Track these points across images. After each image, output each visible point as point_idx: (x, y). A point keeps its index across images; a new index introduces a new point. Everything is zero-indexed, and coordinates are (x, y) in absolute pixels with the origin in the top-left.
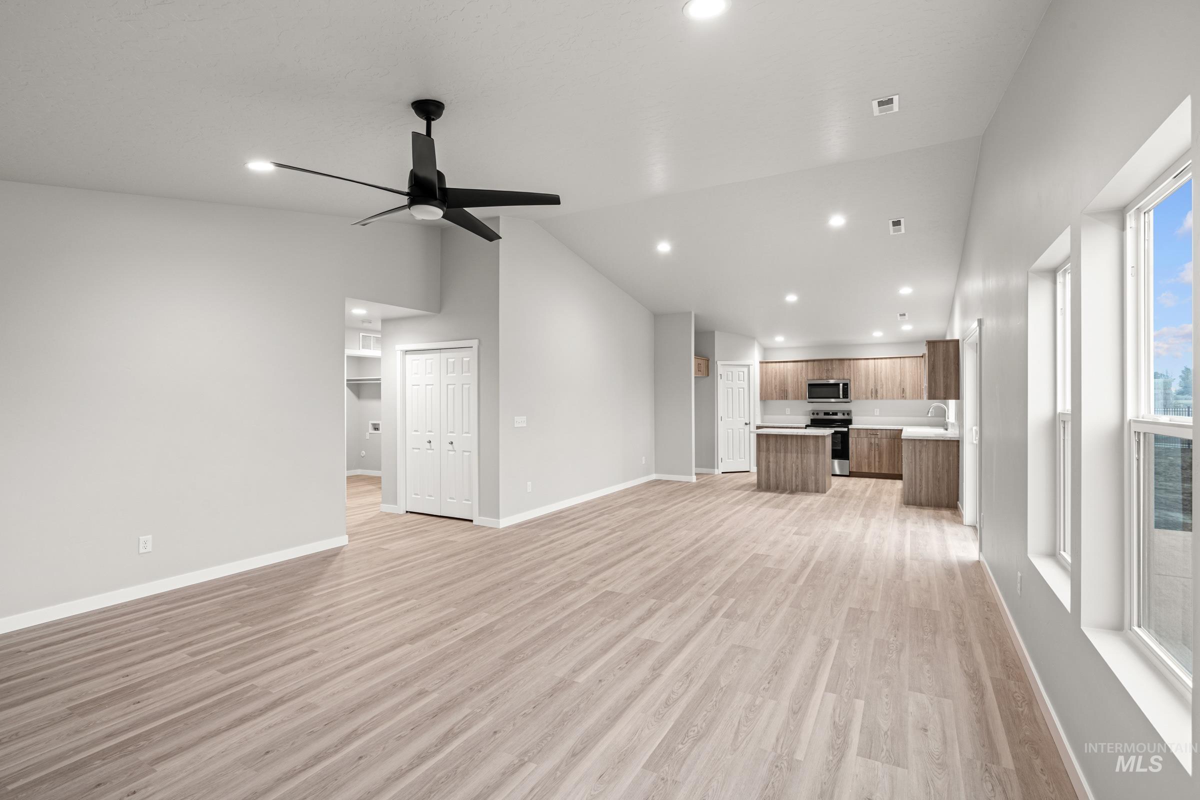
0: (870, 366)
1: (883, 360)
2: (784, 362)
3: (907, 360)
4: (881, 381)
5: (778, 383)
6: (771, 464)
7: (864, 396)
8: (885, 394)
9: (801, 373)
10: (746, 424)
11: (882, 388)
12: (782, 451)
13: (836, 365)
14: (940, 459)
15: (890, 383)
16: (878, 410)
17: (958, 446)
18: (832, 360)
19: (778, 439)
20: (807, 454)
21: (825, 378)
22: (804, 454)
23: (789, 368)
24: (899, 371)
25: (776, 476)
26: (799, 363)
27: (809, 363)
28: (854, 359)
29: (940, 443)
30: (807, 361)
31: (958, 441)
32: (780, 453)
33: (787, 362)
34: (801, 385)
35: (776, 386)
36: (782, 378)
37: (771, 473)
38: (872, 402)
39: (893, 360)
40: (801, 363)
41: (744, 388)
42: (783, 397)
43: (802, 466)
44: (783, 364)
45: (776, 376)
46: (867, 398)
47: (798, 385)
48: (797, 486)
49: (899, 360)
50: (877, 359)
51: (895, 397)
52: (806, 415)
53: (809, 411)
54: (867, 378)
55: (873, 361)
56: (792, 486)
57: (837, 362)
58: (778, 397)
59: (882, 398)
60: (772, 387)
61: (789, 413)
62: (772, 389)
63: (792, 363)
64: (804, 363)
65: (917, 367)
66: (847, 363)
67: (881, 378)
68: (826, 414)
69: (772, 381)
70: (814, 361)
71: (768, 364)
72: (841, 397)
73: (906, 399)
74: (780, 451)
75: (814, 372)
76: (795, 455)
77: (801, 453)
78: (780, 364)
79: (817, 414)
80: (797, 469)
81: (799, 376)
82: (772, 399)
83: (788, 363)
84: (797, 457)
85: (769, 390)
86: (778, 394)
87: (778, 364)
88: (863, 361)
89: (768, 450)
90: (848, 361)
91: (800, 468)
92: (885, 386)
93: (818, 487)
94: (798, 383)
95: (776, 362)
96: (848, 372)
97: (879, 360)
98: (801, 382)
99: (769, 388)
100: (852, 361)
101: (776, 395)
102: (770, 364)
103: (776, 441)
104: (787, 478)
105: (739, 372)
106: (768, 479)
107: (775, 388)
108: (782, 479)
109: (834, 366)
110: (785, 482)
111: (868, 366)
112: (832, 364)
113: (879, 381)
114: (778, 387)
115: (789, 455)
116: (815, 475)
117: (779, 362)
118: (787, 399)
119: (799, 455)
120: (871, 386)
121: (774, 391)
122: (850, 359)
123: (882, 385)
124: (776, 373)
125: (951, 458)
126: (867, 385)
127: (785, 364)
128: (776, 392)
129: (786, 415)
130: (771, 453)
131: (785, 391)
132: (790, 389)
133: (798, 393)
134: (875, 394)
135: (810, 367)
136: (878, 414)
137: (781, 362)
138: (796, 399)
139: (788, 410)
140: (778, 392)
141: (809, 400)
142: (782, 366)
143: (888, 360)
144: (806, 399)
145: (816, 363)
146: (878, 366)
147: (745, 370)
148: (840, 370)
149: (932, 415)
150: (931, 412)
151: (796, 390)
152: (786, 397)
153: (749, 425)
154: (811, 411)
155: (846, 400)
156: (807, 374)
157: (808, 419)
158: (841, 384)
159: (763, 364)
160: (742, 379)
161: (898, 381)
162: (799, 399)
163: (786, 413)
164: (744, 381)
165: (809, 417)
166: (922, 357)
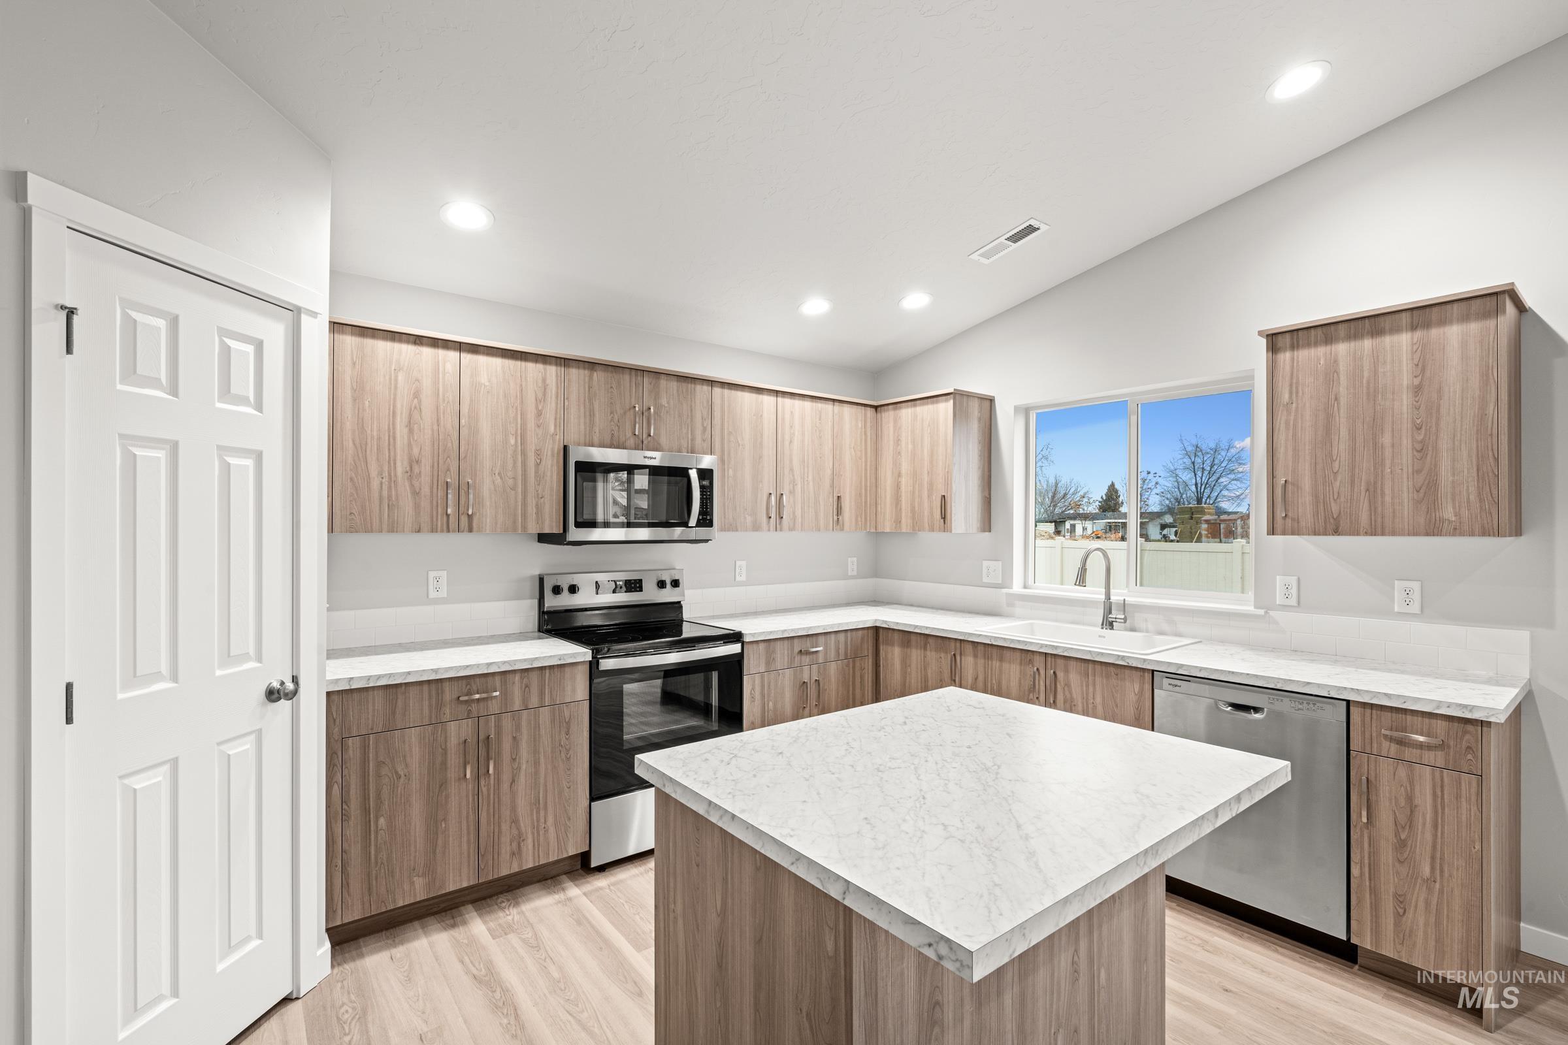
0: (765, 415)
1: (797, 403)
2: (460, 347)
3: (848, 409)
5: (426, 449)
7: (749, 519)
8: (799, 513)
9: (539, 414)
10: (273, 695)
11: (792, 492)
13: (669, 396)
15: (810, 478)
16: (744, 563)
18: (657, 374)
21: (639, 442)
23: (484, 379)
24: (830, 445)
26: (530, 366)
27: (574, 372)
28: (724, 385)
30: (564, 362)
33: (474, 349)
34: (538, 465)
35: (413, 462)
36: (449, 423)
38: (768, 539)
39: (820, 405)
40: (540, 366)
41: (259, 457)
42: (452, 520)
44: (453, 355)
45: (414, 411)
46: (756, 528)
47: (524, 465)
49: (829, 407)
50: (784, 394)
51: (821, 523)
52: (518, 597)
53: (532, 577)
54: (758, 459)
55: (773, 399)
57: (674, 385)
58: (425, 518)
59: (792, 529)
60: (392, 462)
61: (443, 593)
62: (393, 481)
63: (497, 362)
64: (552, 370)
65: (865, 434)
66: (703, 392)
67: (791, 461)
68: (604, 588)
69: (392, 437)
70: (591, 365)
71: (369, 342)
72: (693, 522)
73: (842, 529)
75: (592, 414)
78: (441, 353)
79: (573, 589)
81: (531, 424)
82: (393, 529)
83: (482, 360)
85: (375, 484)
86: (425, 504)
87: (427, 352)
88: (747, 396)
90: (706, 388)
92: (799, 487)
94: (524, 453)
95: (418, 340)
96: (705, 429)
97: (788, 401)
98: (538, 453)
99: (374, 473)
100: (717, 391)
101: (417, 507)
105: (224, 332)
107: (411, 475)
109: (664, 401)
111: (759, 416)
113: (787, 471)
114: (426, 468)
117: (435, 343)
118: (470, 530)
120: (768, 484)
121: (404, 489)
122: (712, 383)
123: (793, 483)
124: (417, 395)
127: (467, 357)
128: (416, 493)
129: (428, 601)
131: (463, 489)
132: (487, 486)
133: (524, 504)
134: (777, 515)
135: (574, 388)
136: (743, 578)
137: (445, 344)
138: (513, 527)
139: (439, 582)
140: (426, 490)
141: (575, 534)
142: (449, 367)
143: (808, 404)
144: (557, 529)
145: (599, 376)
146: (783, 419)
147: (274, 332)
148: (680, 416)
149: (855, 573)
150: (852, 565)
151: (514, 488)
152: (464, 519)
153: (292, 695)
154: (541, 580)
155: (702, 532)
156: (562, 421)
157: (525, 612)
158: (693, 474)
159: (349, 341)
160: (244, 383)
161: (829, 472)
162: (524, 528)
163: (433, 594)
164: (259, 407)
165: (535, 602)
166: (876, 408)
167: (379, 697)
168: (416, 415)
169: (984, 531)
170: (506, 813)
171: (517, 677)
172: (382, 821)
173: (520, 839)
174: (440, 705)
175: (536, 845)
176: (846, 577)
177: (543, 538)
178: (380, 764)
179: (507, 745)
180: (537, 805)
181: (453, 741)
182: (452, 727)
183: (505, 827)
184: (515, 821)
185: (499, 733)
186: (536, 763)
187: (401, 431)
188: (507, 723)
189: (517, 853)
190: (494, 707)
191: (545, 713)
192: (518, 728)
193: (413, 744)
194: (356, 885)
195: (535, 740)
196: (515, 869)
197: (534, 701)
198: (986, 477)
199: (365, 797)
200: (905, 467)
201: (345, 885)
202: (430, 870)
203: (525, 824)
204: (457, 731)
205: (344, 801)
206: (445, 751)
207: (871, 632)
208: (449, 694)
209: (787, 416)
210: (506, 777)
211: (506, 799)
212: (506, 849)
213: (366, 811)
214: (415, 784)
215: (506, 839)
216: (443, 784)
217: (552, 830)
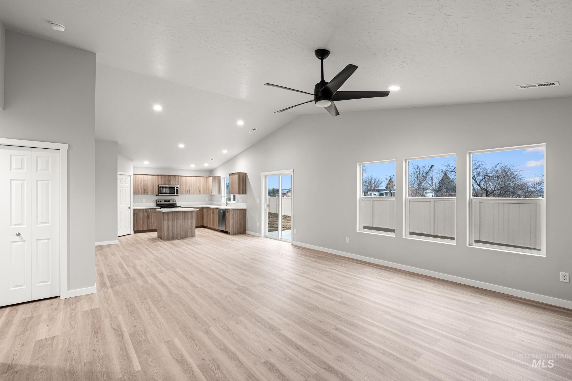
0: (187, 179)
1: (192, 177)
2: (146, 175)
3: (201, 178)
4: (192, 186)
5: (142, 186)
6: (170, 227)
7: (184, 193)
8: (193, 192)
9: (155, 181)
10: (129, 208)
11: (192, 189)
12: (176, 219)
13: (172, 178)
14: (241, 216)
15: (195, 187)
16: (187, 199)
17: (246, 211)
18: (171, 176)
19: (173, 213)
20: (187, 219)
21: (167, 184)
22: (186, 220)
23: (149, 178)
24: (198, 183)
25: (172, 232)
26: (154, 176)
27: (159, 176)
28: (180, 176)
29: (241, 210)
30: (158, 175)
31: (246, 209)
32: (175, 220)
34: (155, 187)
35: (141, 187)
36: (145, 183)
37: (170, 231)
38: (188, 195)
39: (196, 178)
40: (155, 176)
41: (128, 188)
42: (145, 193)
43: (185, 225)
44: (145, 176)
46: (186, 194)
47: (153, 187)
48: (183, 235)
49: (198, 177)
50: (190, 176)
51: (197, 193)
52: (154, 202)
54: (186, 185)
55: (188, 177)
56: (180, 236)
57: (173, 177)
58: (142, 193)
59: (192, 194)
60: (139, 188)
61: (145, 201)
63: (150, 176)
64: (157, 176)
65: (205, 181)
66: (177, 177)
67: (191, 185)
68: (165, 201)
70: (162, 175)
71: (136, 175)
72: (175, 193)
73: (201, 194)
74: (175, 219)
75: (162, 181)
76: (181, 221)
77: (185, 220)
78: (144, 176)
79: (161, 201)
80: (183, 227)
81: (154, 183)
82: (139, 194)
83: (148, 176)
84: (183, 222)
85: (137, 189)
86: (142, 191)
87: (142, 176)
88: (184, 177)
89: (168, 220)
90: (178, 177)
91: (184, 228)
92: (193, 189)
93: (192, 234)
94: (153, 186)
95: (141, 175)
96: (178, 182)
97: (191, 177)
98: (155, 186)
99: (137, 188)
100: (179, 177)
101: (141, 192)
102: (138, 175)
103: (173, 215)
104: (178, 232)
105: (126, 179)
106: (168, 234)
107: (141, 189)
108: (176, 233)
109: (172, 179)
110: (177, 235)
112: (170, 178)
114: (142, 188)
115: (179, 221)
116: (191, 229)
118: (147, 194)
119: (184, 221)
120: (188, 188)
121: (140, 190)
122: (179, 176)
123: (192, 188)
124: (142, 180)
125: (244, 216)
126: (186, 188)
127: (147, 176)
128: (141, 190)
130: (170, 221)
131: (146, 190)
132: (149, 189)
133: (153, 191)
134: (189, 192)
135: (160, 178)
136: (187, 201)
137: (145, 175)
138: (152, 194)
139: (144, 200)
140: (142, 190)
141: (160, 195)
142: (145, 177)
143: (194, 177)
144: (157, 194)
145: (163, 177)
146: (190, 180)
147: (129, 178)
148: (174, 180)
149: (207, 201)
150: (207, 199)
151: (152, 190)
152: (147, 193)
153: (131, 208)
154: (157, 200)
155: (177, 194)
156: (158, 182)
157: (155, 204)
158: (175, 188)
159: (135, 175)
160: (127, 183)
161: (198, 187)
162: (154, 194)
163: (143, 202)
164: (128, 184)
165: (156, 203)
166: (207, 177)
167: (138, 210)
168: (141, 182)
169: (219, 194)
170: (151, 223)
171: (152, 209)
172: (138, 222)
173: (152, 226)
174: (144, 211)
175: (154, 227)
176: (205, 201)
177: (157, 195)
178: (138, 216)
179: (151, 216)
180: (154, 223)
181: (145, 215)
182: (145, 214)
183: (151, 224)
184: (152, 224)
185: (150, 215)
186: (154, 218)
187: (140, 184)
188: (151, 214)
189: (152, 227)
190: (149, 212)
191: (155, 213)
192: (152, 214)
193: (141, 215)
194: (136, 227)
195: (154, 216)
196: (152, 229)
197: (154, 212)
198: (219, 187)
199: (137, 219)
200: (209, 186)
201: (135, 227)
202: (143, 227)
203: (153, 224)
204: (146, 214)
205: (135, 219)
206: (144, 216)
207: (202, 208)
208: (145, 210)
209: (191, 179)
210: (151, 219)
211: (151, 222)
212: (151, 227)
213: (137, 221)
214: (141, 219)
215: (151, 226)
216: (144, 219)
217: (156, 225)
